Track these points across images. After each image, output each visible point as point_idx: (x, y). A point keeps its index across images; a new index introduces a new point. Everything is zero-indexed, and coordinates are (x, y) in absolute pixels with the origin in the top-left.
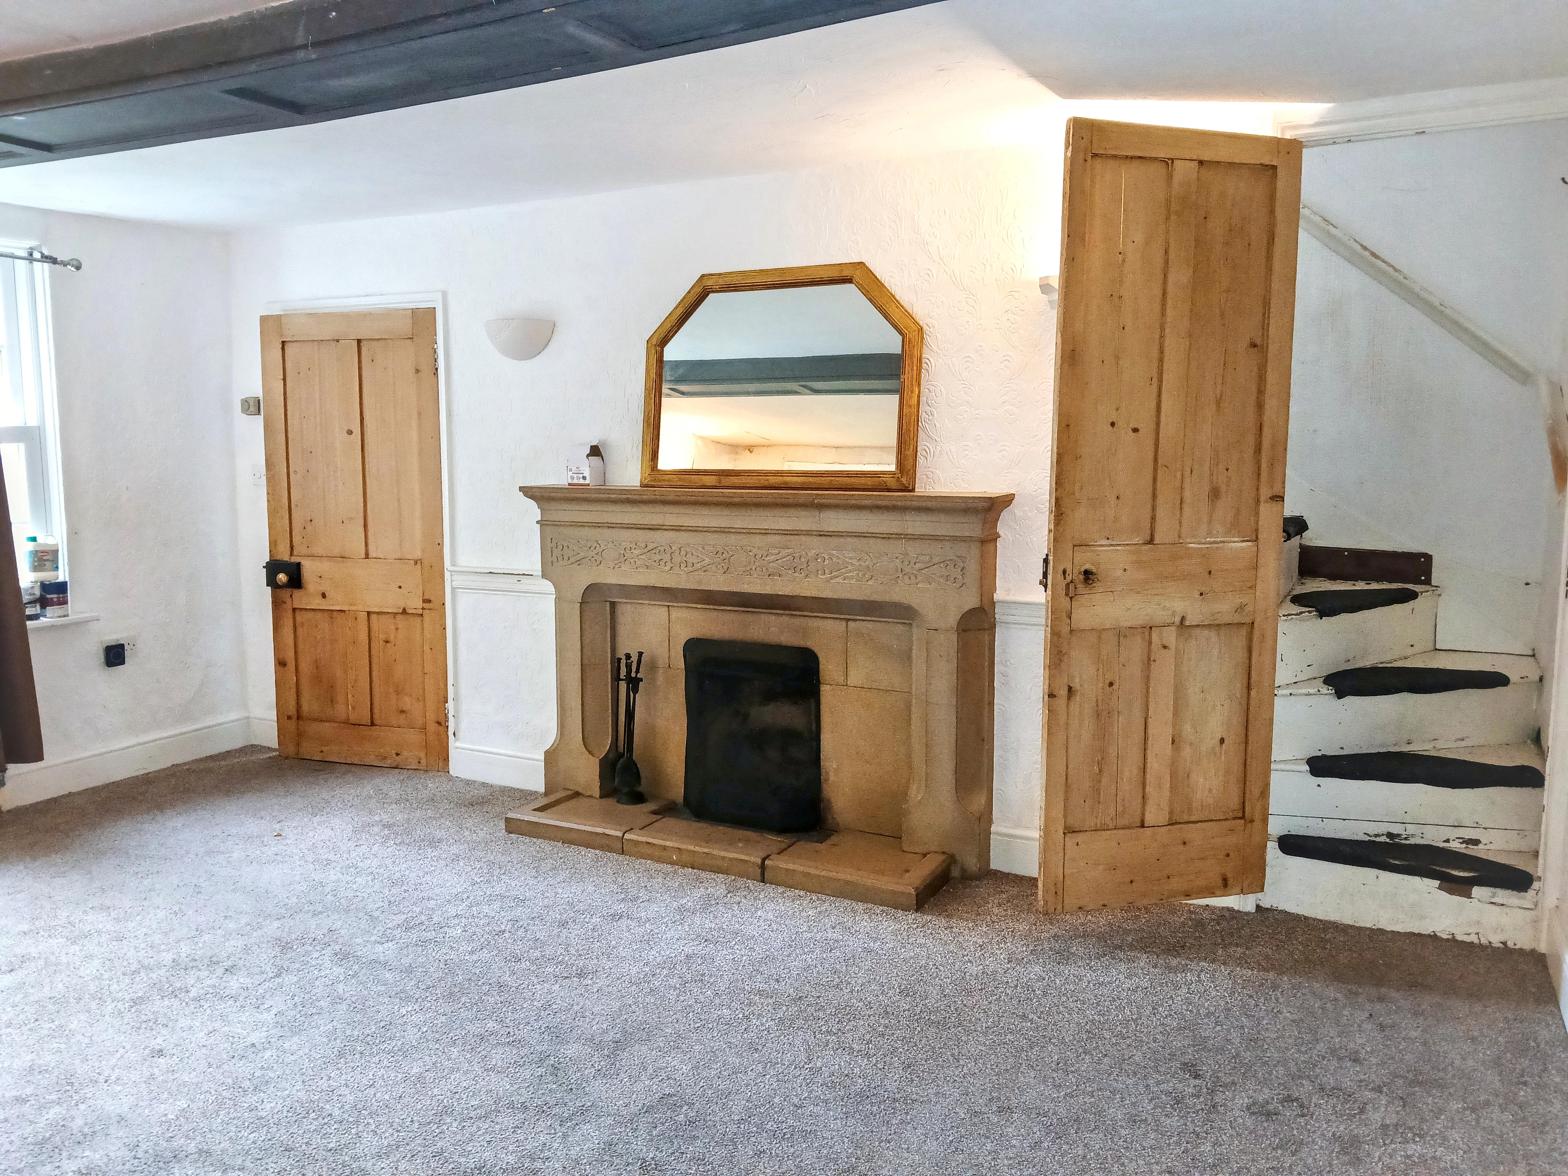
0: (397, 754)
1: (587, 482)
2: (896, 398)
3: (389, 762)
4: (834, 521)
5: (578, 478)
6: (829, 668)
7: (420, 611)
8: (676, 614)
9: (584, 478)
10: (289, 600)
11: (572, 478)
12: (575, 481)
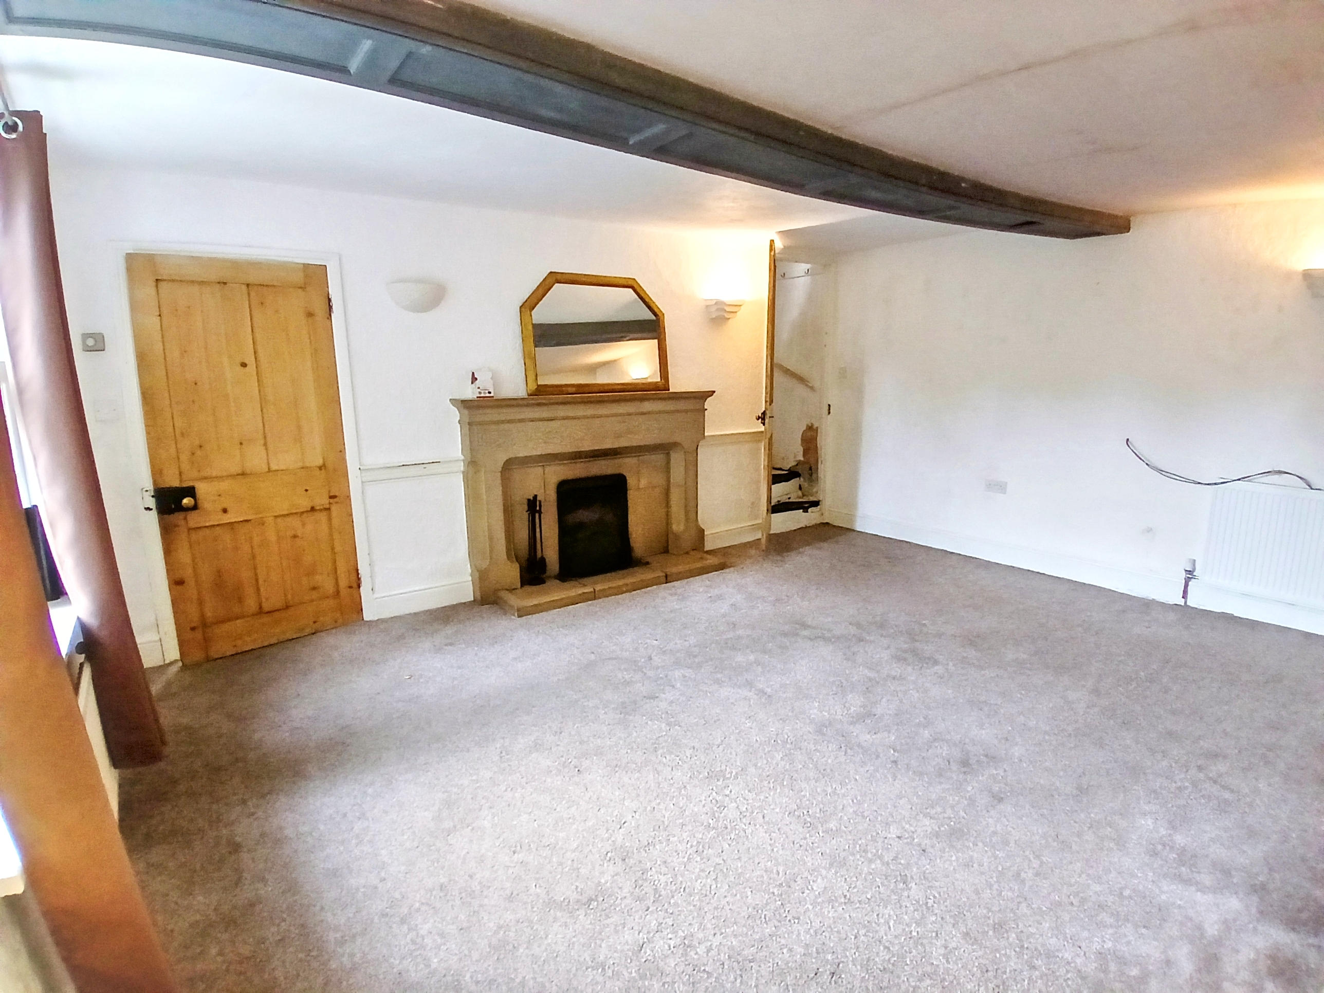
0: (315, 622)
1: (492, 395)
2: (656, 341)
3: (308, 631)
4: (647, 406)
5: (485, 393)
6: (631, 482)
7: (328, 506)
8: (548, 469)
9: (490, 393)
10: (182, 523)
11: (480, 393)
12: (482, 395)
